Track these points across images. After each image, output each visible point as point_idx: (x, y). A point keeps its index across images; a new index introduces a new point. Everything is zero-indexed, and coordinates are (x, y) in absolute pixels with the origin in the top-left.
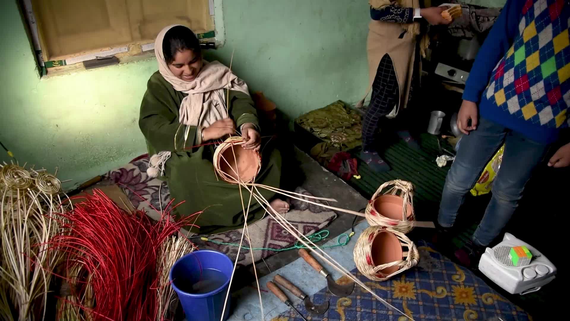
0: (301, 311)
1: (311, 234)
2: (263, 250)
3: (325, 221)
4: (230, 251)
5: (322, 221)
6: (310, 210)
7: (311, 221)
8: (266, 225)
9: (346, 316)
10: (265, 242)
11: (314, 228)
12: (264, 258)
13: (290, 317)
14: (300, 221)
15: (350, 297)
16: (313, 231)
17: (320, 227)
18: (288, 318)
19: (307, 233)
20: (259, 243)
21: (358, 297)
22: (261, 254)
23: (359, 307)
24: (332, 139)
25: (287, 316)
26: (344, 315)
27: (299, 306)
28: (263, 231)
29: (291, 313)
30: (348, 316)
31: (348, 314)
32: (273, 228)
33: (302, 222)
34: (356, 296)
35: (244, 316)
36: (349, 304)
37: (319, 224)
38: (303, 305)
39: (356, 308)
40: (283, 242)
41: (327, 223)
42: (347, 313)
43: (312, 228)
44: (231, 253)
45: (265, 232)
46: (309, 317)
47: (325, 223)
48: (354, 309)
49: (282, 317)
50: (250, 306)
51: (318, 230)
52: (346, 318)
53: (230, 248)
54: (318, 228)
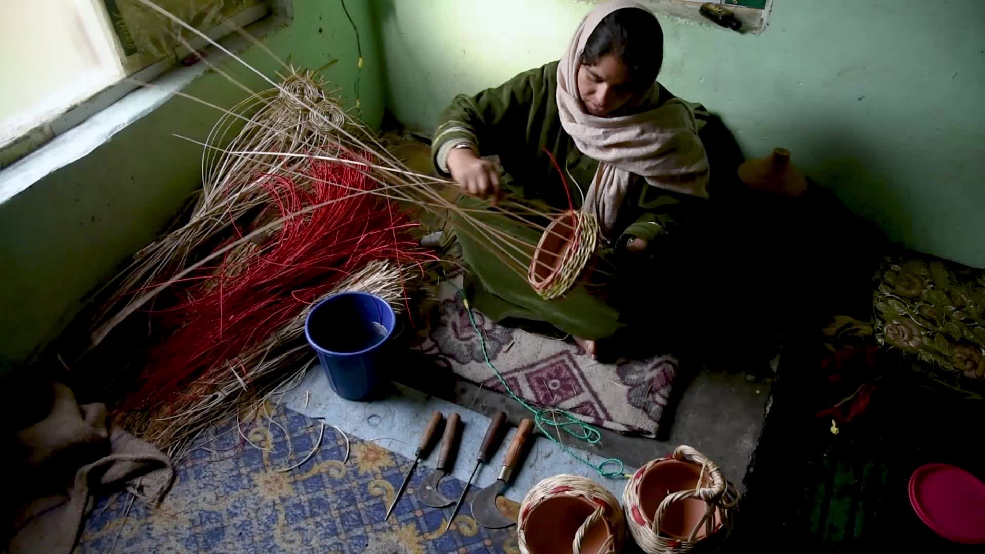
0: (416, 475)
1: (583, 419)
2: (495, 377)
3: (623, 425)
4: (469, 343)
5: (619, 420)
6: (630, 391)
7: (606, 404)
8: (553, 354)
9: (441, 537)
10: (516, 370)
11: (597, 417)
12: (486, 385)
13: (398, 467)
14: (595, 389)
15: (483, 530)
16: (590, 419)
17: (607, 424)
18: (395, 465)
19: (578, 413)
20: (508, 364)
21: (488, 542)
22: (488, 378)
23: (466, 550)
24: (889, 325)
25: (396, 463)
26: (440, 535)
27: (422, 469)
28: (536, 357)
29: (407, 465)
30: (443, 540)
31: (445, 539)
32: (552, 365)
33: (595, 395)
34: (489, 538)
35: (374, 416)
36: (465, 534)
37: (610, 419)
38: (428, 473)
39: (463, 547)
40: (531, 392)
41: (624, 429)
42: (447, 537)
43: (592, 414)
44: (466, 345)
45: (535, 361)
46: (412, 490)
47: (621, 425)
48: (460, 544)
49: (392, 457)
50: (393, 414)
51: (598, 425)
52: (436, 539)
53: (473, 340)
54: (602, 423)
